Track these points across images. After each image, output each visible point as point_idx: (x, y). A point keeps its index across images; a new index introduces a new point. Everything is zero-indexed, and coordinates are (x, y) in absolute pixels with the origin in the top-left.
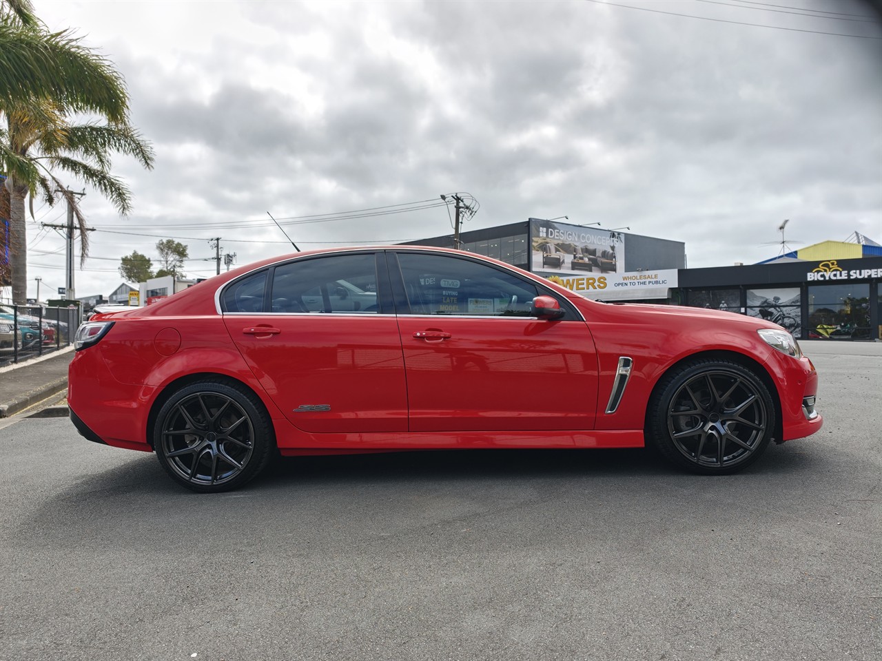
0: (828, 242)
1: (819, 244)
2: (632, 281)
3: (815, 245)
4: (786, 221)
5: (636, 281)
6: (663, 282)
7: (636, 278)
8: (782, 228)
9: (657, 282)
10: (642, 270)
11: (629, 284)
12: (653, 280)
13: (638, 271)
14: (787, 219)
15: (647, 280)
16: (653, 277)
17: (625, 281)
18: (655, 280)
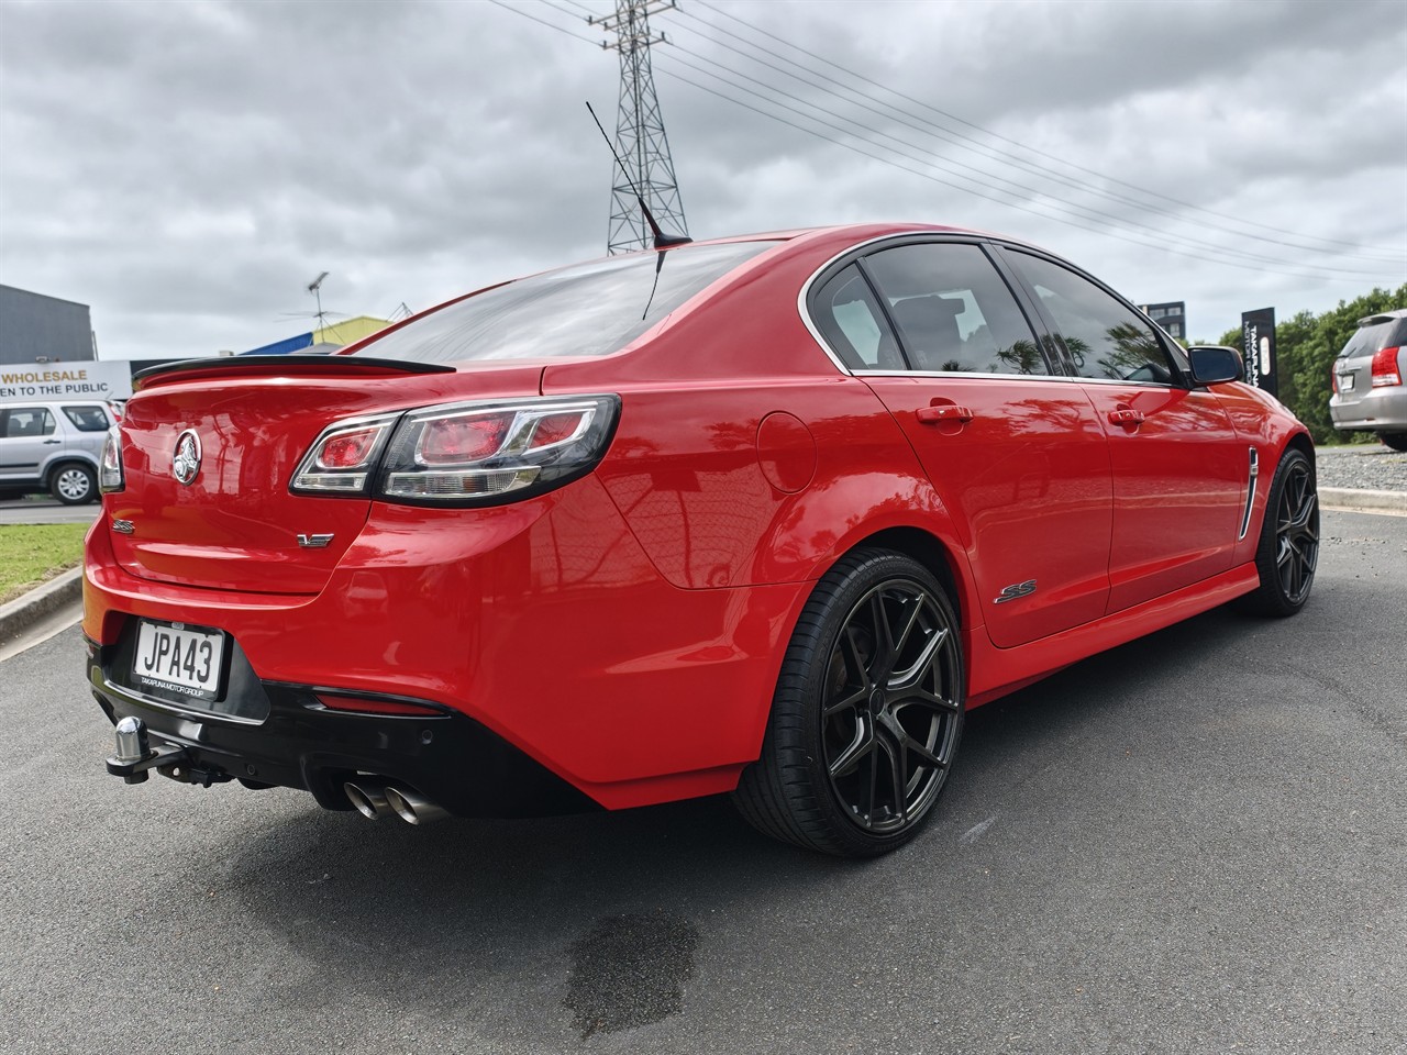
0: (363, 318)
1: (348, 322)
2: (26, 385)
3: (342, 324)
4: (324, 274)
5: (35, 385)
6: (100, 387)
7: (35, 377)
8: (312, 287)
9: (85, 388)
10: (48, 361)
11: (18, 392)
12: (77, 383)
13: (38, 362)
14: (325, 271)
15: (64, 383)
16: (76, 375)
17: (9, 385)
18: (81, 382)
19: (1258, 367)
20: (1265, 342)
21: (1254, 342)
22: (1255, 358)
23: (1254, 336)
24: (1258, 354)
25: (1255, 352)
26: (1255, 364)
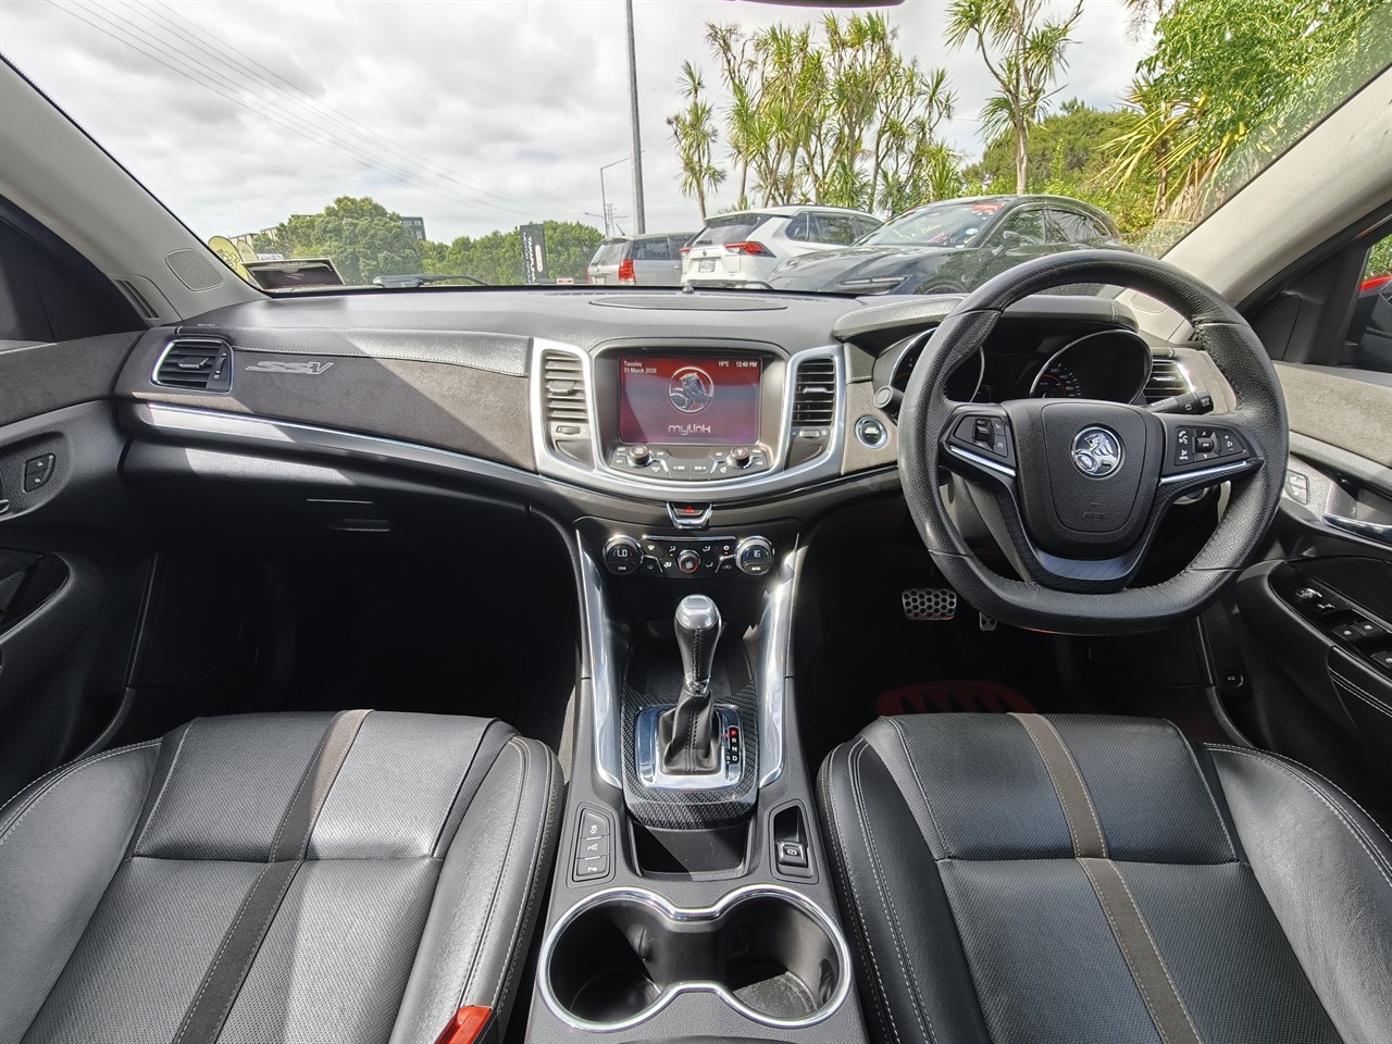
19: (535, 266)
20: (538, 248)
21: (531, 248)
22: (532, 259)
23: (530, 244)
24: (534, 257)
25: (531, 255)
26: (532, 263)
